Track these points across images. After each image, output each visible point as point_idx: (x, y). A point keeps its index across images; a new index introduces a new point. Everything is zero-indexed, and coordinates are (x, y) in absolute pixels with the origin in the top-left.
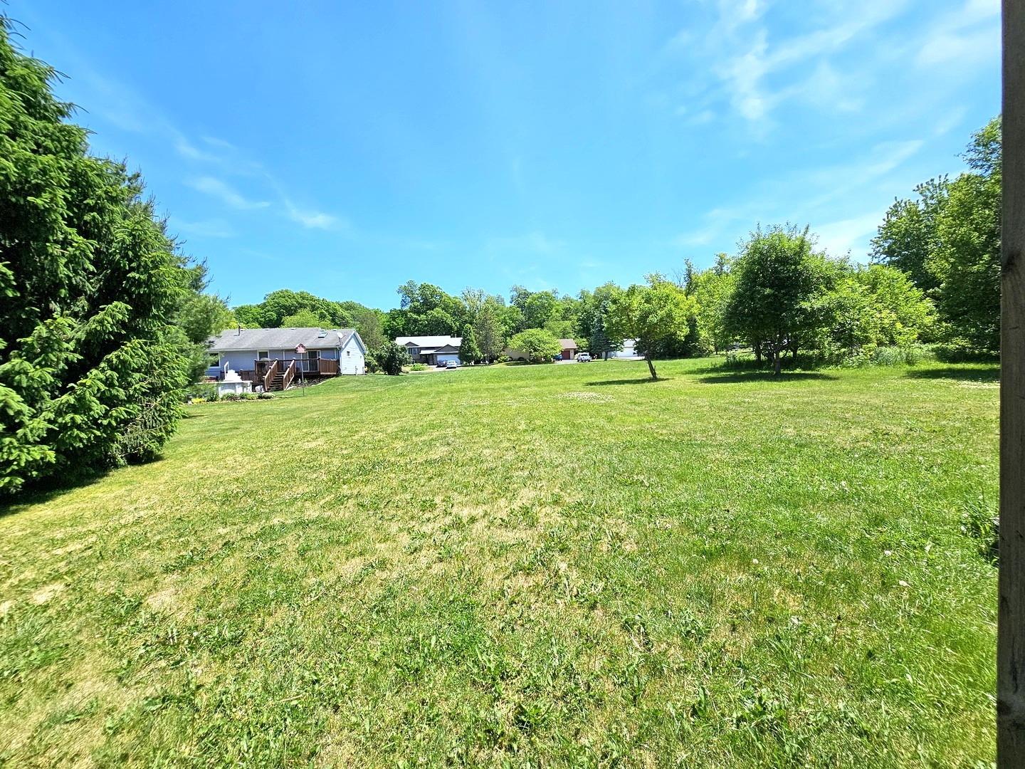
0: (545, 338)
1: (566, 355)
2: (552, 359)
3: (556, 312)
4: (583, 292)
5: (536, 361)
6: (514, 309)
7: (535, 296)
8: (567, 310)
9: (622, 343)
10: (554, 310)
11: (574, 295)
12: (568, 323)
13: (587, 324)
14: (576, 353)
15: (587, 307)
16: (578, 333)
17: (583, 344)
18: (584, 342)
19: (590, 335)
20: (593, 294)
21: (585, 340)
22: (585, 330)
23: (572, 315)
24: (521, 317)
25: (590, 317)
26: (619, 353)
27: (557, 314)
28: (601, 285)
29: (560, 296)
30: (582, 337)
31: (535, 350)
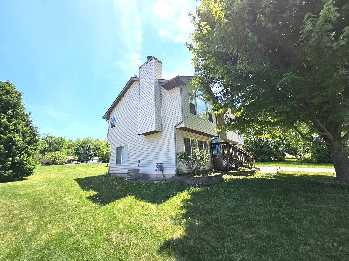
0: (62, 155)
1: (69, 162)
2: (63, 163)
3: (65, 145)
4: (78, 139)
5: (56, 164)
6: (44, 142)
7: (56, 138)
8: (70, 145)
9: (93, 158)
10: (64, 144)
11: (74, 140)
12: (70, 150)
13: (78, 151)
14: (73, 161)
15: (79, 144)
16: (74, 154)
17: (76, 158)
18: (76, 157)
19: (79, 155)
20: (82, 140)
21: (77, 156)
22: (77, 153)
23: (72, 147)
24: (47, 146)
25: (80, 148)
26: (91, 161)
27: (66, 146)
28: (86, 137)
29: (67, 139)
30: (75, 155)
31: (57, 159)
